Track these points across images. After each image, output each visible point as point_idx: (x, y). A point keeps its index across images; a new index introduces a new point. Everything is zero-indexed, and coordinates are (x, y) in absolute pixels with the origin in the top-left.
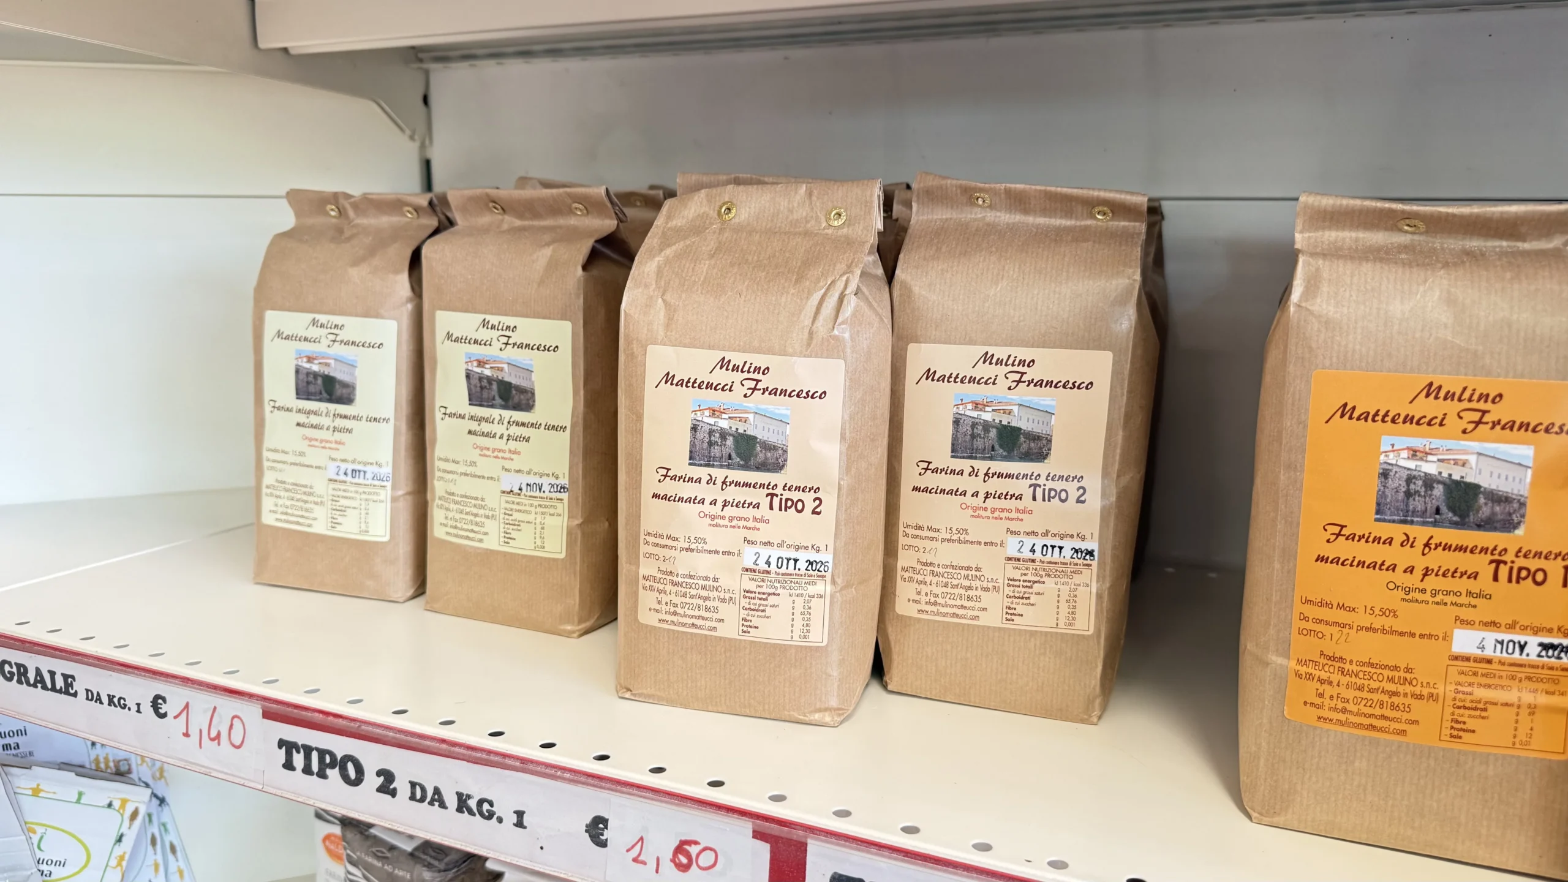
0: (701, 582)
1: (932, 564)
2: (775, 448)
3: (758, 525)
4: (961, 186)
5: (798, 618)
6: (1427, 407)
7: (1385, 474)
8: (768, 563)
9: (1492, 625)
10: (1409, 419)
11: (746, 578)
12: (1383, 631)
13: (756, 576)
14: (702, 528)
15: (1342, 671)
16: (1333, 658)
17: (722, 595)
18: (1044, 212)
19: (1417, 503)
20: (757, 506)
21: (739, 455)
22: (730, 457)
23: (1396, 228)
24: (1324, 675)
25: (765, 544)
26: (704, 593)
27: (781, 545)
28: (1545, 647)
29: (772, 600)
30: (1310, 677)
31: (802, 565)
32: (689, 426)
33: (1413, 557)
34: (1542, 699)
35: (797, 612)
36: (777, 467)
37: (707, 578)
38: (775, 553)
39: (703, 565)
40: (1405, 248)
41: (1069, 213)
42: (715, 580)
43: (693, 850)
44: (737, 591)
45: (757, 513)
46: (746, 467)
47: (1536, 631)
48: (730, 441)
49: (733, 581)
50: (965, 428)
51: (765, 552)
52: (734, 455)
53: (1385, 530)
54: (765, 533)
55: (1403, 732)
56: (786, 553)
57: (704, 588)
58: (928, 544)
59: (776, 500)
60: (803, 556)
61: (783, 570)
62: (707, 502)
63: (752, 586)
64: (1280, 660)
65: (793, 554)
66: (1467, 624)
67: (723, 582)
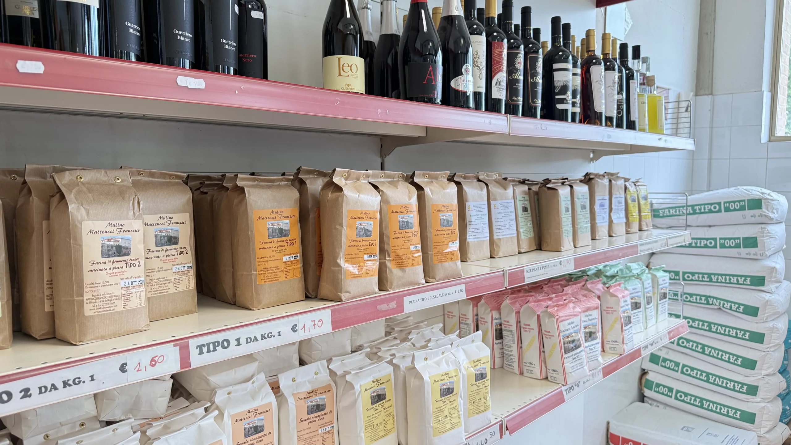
0: (109, 295)
1: (154, 279)
2: (128, 248)
3: (123, 273)
4: (137, 170)
5: (138, 299)
6: (273, 215)
7: (268, 229)
8: (129, 284)
9: (288, 255)
10: (270, 218)
11: (123, 290)
12: (273, 260)
13: (125, 289)
14: (108, 278)
15: (267, 270)
16: (266, 268)
17: (116, 298)
18: (158, 178)
19: (274, 234)
20: (122, 267)
21: (117, 252)
22: (115, 253)
23: (254, 181)
24: (264, 272)
25: (126, 279)
26: (110, 299)
27: (131, 278)
28: (295, 257)
29: (131, 295)
30: (262, 274)
31: (138, 282)
32: (100, 246)
33: (275, 244)
34: (296, 267)
35: (138, 297)
36: (128, 254)
37: (110, 294)
38: (130, 281)
39: (108, 290)
40: (257, 185)
41: (164, 178)
42: (113, 293)
43: (156, 359)
44: (121, 295)
45: (122, 270)
46: (119, 256)
47: (293, 254)
48: (114, 248)
49: (118, 292)
50: (158, 238)
51: (127, 281)
52: (116, 253)
53: (270, 240)
54: (126, 275)
55: (278, 280)
56: (133, 280)
57: (110, 297)
58: (152, 274)
59: (128, 264)
60: (137, 280)
61: (133, 285)
62: (108, 269)
63: (125, 292)
64: (255, 273)
65: (135, 280)
66: (284, 255)
67: (116, 294)
